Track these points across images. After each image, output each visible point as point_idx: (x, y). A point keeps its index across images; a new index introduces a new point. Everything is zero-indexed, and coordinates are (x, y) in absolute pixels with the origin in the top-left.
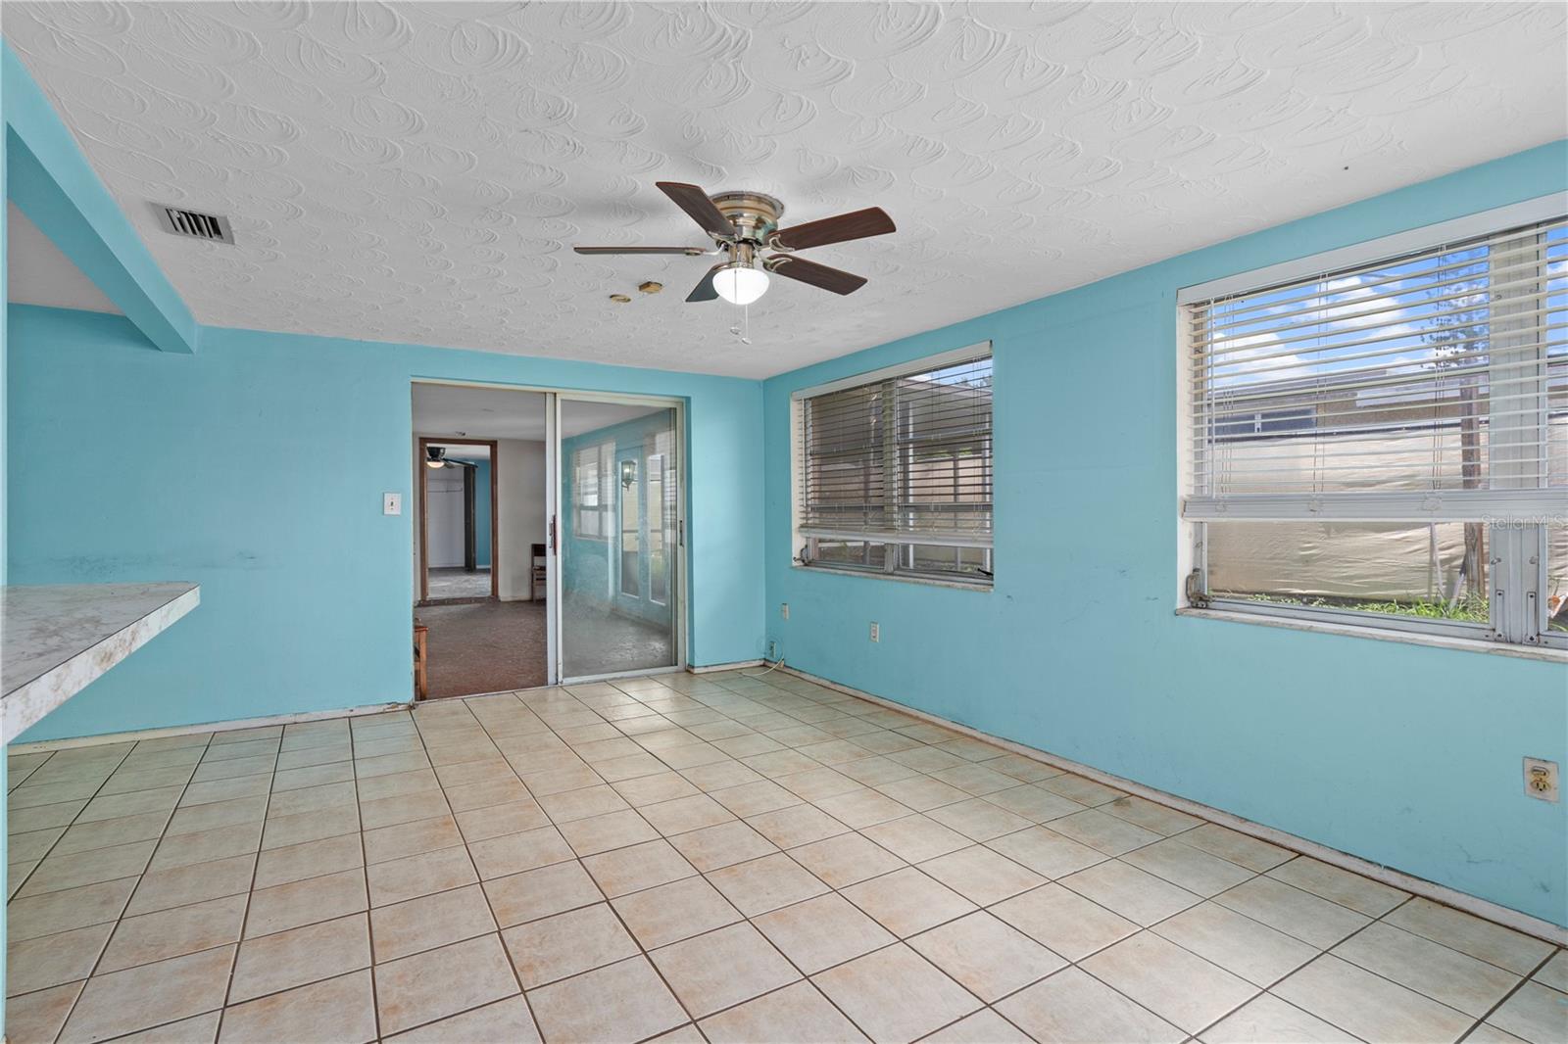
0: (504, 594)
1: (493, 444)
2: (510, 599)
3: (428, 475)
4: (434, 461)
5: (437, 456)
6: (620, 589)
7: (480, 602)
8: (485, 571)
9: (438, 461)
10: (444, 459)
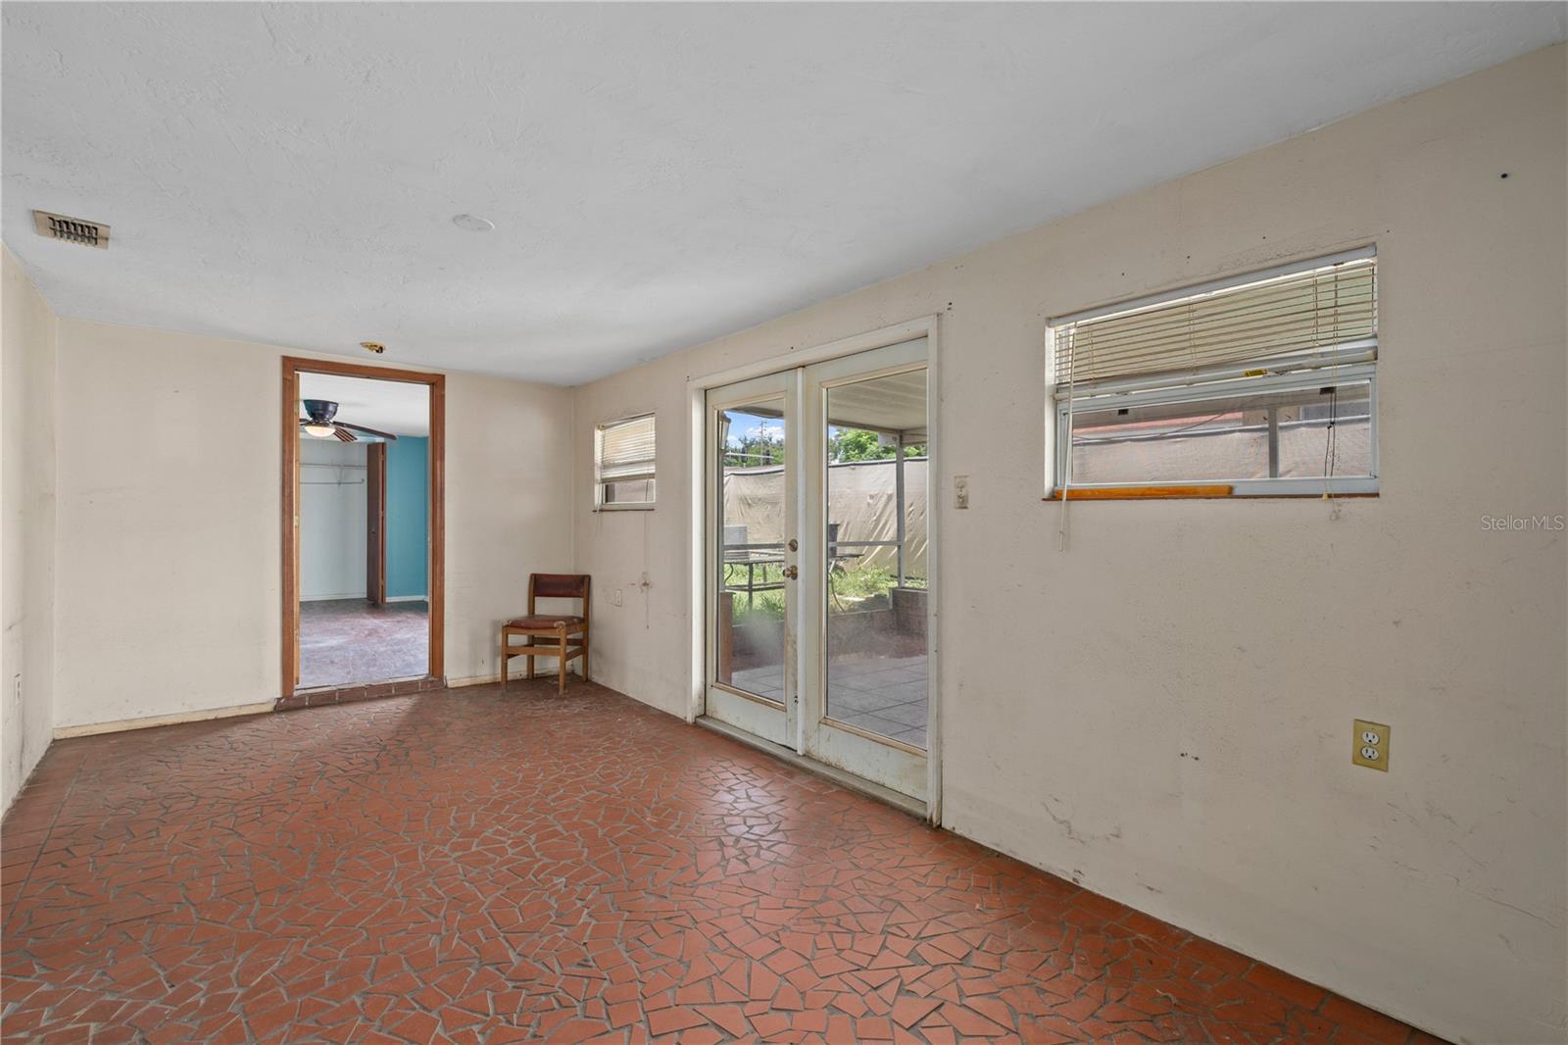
0: (455, 674)
1: (436, 383)
2: (466, 682)
3: (302, 453)
4: (317, 424)
5: (322, 416)
6: (711, 678)
7: (406, 694)
8: (418, 608)
9: (325, 425)
10: (335, 423)
